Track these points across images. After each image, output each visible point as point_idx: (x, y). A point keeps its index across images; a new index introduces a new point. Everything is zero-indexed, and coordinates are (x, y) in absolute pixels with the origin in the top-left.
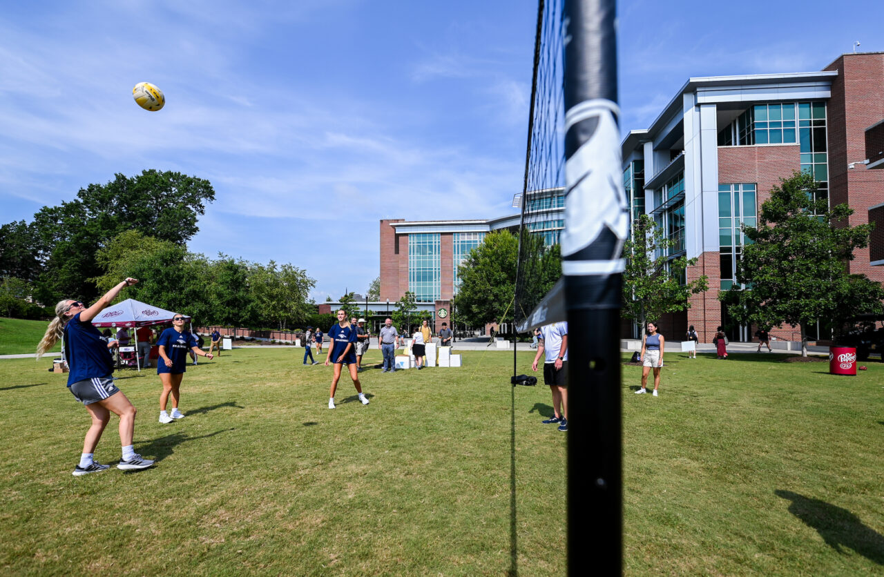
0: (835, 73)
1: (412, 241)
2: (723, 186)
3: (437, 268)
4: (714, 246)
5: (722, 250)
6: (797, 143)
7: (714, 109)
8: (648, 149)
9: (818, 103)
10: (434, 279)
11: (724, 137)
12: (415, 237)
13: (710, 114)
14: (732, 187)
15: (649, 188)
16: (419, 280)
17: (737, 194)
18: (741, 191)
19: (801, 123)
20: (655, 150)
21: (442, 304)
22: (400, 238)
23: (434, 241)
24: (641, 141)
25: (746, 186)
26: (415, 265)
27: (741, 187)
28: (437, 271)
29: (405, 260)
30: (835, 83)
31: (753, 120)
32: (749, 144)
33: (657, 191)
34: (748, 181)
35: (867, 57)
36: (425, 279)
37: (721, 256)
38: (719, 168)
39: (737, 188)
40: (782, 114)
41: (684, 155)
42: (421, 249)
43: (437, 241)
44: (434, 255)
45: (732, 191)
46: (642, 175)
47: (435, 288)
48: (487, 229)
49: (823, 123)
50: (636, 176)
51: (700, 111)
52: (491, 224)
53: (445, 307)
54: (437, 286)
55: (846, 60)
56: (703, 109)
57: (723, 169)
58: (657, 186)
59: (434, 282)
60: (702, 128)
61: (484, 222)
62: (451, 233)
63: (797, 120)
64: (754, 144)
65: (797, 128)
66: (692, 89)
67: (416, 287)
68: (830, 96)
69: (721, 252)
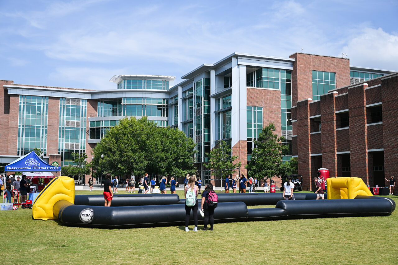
0: (294, 60)
1: (22, 101)
2: (248, 107)
3: (44, 126)
4: (245, 138)
5: (248, 139)
6: (279, 90)
7: (245, 68)
8: (213, 74)
9: (288, 72)
10: (41, 136)
11: (249, 82)
12: (26, 99)
13: (244, 71)
14: (253, 108)
15: (213, 97)
16: (27, 135)
17: (255, 112)
18: (256, 110)
19: (282, 80)
20: (216, 76)
21: (55, 158)
22: (11, 98)
23: (42, 103)
24: (209, 69)
25: (259, 108)
26: (25, 123)
27: (256, 108)
28: (44, 129)
29: (15, 116)
30: (294, 64)
31: (262, 76)
32: (260, 87)
33: (217, 99)
34: (260, 106)
35: (306, 55)
36: (33, 135)
37: (247, 142)
38: (247, 98)
39: (255, 109)
40: (273, 75)
41: (231, 89)
42: (30, 110)
43: (45, 103)
44: (42, 115)
45: (253, 110)
46: (209, 88)
47: (42, 143)
48: (89, 97)
49: (290, 81)
50: (205, 87)
51: (239, 68)
52: (92, 94)
53: (57, 161)
54: (44, 142)
55: (298, 55)
56: (240, 67)
57: (249, 99)
58: (217, 97)
59: (41, 138)
60: (240, 77)
61: (87, 92)
62: (58, 98)
63: (280, 78)
64: (262, 87)
65: (280, 82)
66: (236, 56)
67: (24, 141)
68: (292, 69)
69: (248, 140)
